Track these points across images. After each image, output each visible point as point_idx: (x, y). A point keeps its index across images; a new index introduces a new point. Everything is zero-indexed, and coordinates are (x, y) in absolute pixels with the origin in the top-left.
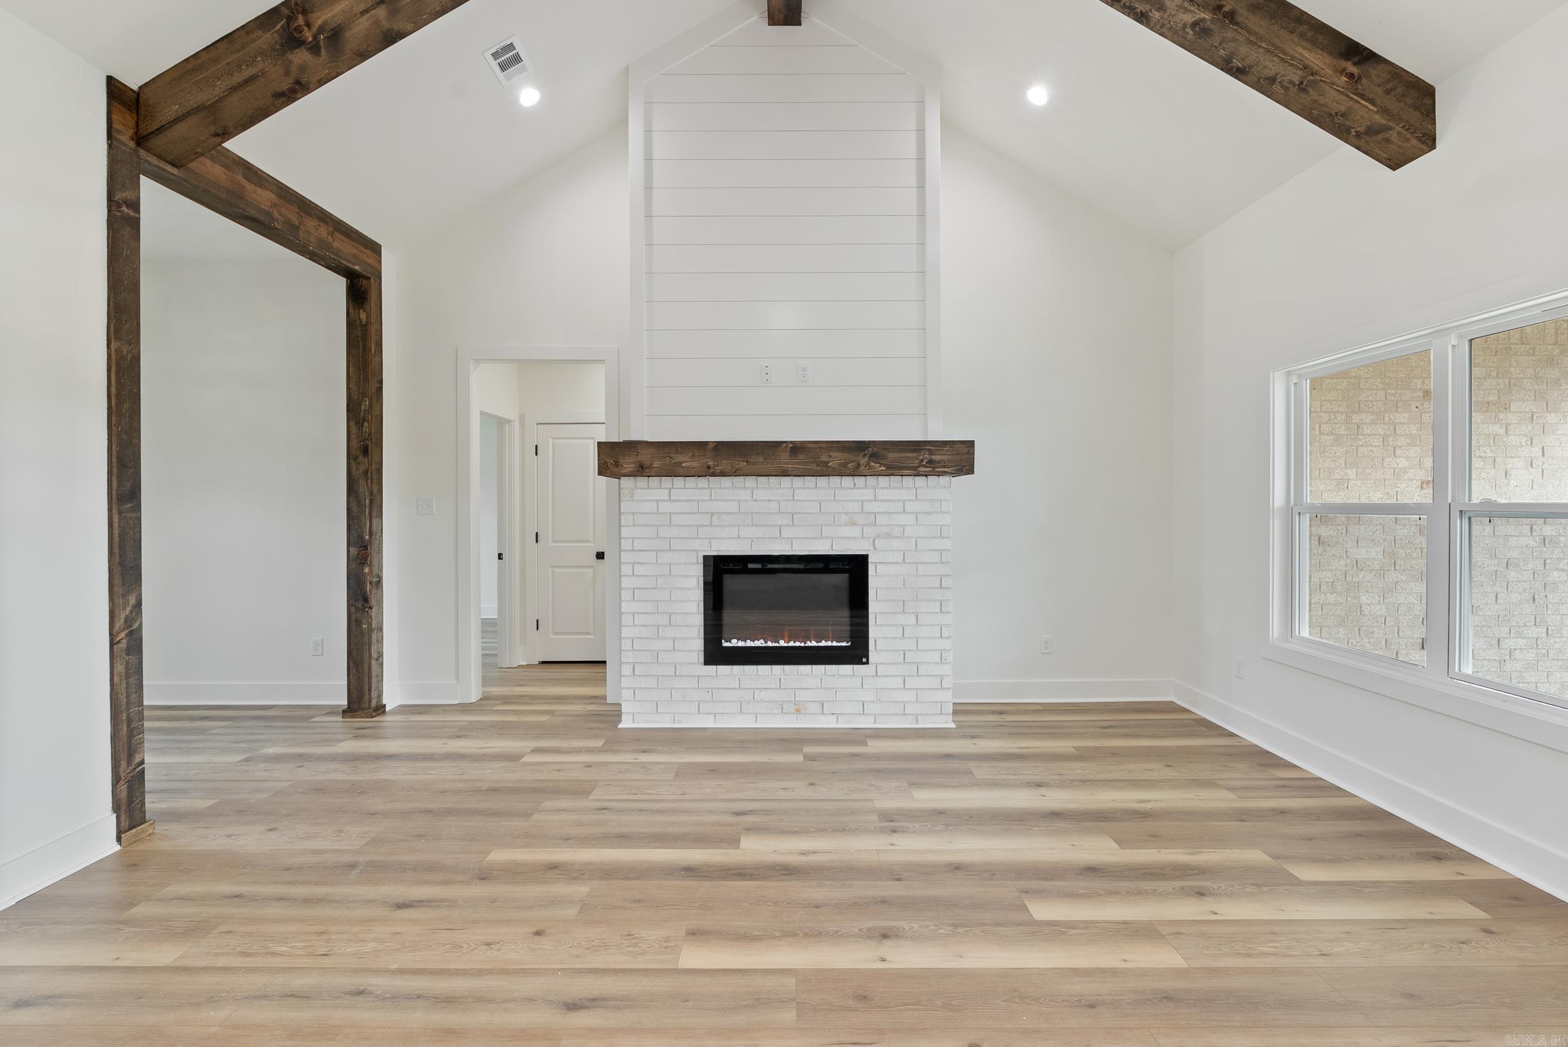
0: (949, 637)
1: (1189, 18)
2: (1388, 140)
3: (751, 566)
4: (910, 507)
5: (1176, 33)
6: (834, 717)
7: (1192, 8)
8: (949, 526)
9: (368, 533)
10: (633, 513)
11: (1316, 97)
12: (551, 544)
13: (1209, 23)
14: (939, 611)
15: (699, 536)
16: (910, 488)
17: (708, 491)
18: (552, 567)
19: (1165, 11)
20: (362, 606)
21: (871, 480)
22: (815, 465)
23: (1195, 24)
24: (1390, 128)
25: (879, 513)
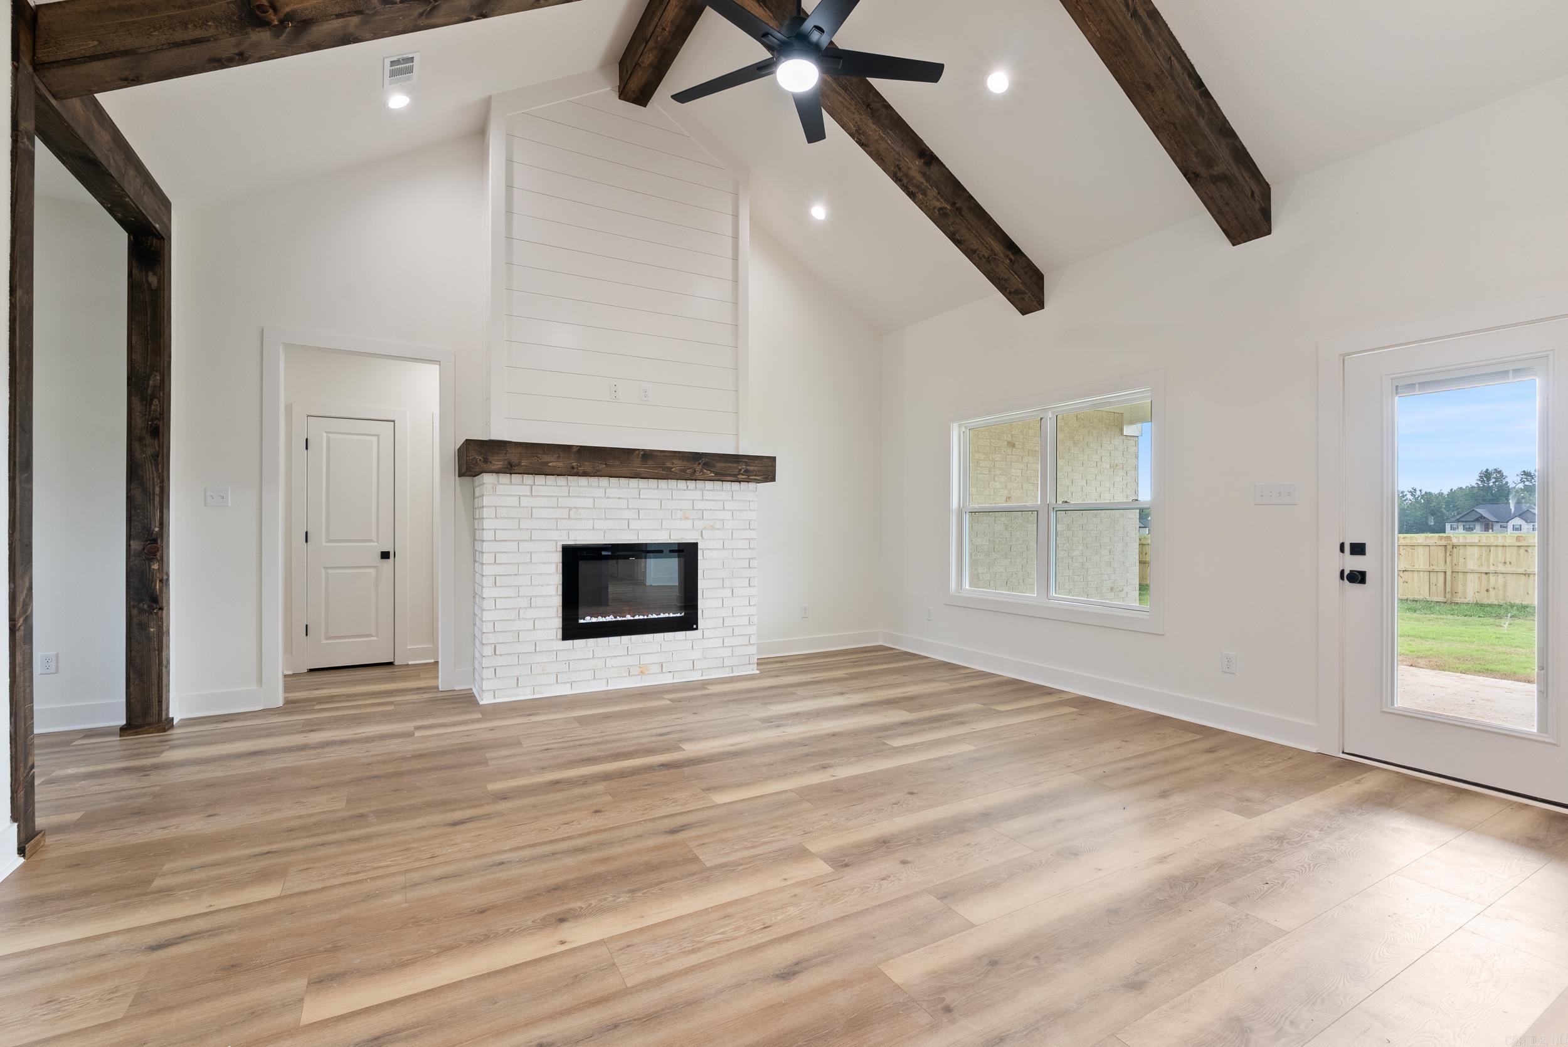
0: (755, 605)
1: (938, 204)
2: (1023, 299)
3: (604, 553)
4: (728, 506)
5: (929, 210)
6: (671, 674)
7: (942, 200)
8: (755, 520)
9: (157, 524)
10: (495, 507)
11: (994, 267)
12: (324, 544)
13: (948, 211)
14: (748, 585)
15: (558, 528)
16: (728, 491)
17: (567, 488)
18: (325, 568)
19: (926, 196)
20: (148, 607)
21: (700, 484)
22: (661, 470)
23: (940, 209)
24: (1026, 293)
25: (705, 510)
